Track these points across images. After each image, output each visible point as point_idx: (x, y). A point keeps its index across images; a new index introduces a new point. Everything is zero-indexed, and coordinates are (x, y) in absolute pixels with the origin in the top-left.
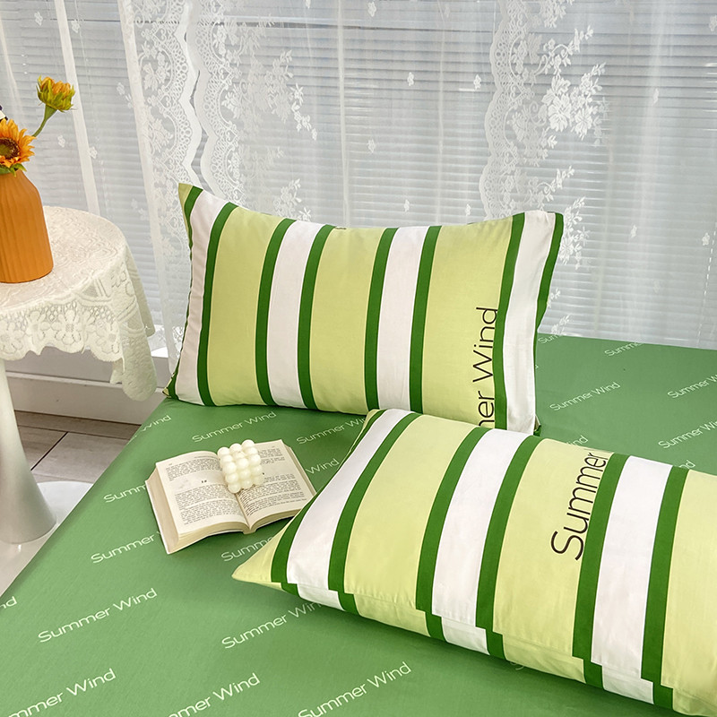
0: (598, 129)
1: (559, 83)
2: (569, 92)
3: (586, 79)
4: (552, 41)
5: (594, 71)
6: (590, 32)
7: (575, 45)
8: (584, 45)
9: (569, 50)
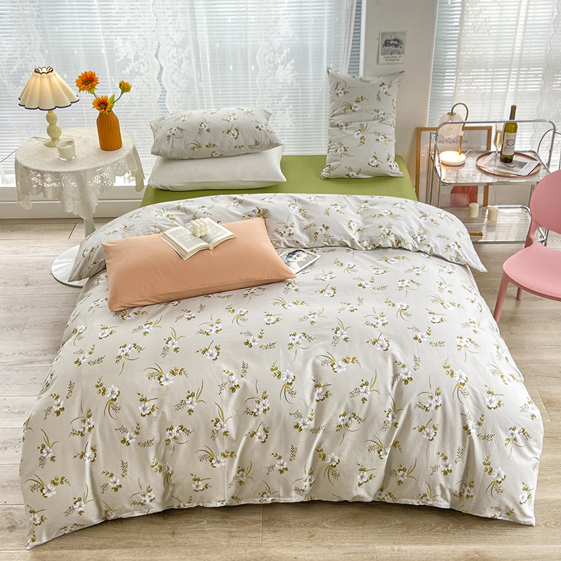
0: (294, 82)
1: (281, 67)
2: (284, 69)
3: (289, 64)
4: (277, 54)
5: (291, 62)
6: (289, 50)
7: (284, 54)
8: (287, 53)
9: (283, 56)
